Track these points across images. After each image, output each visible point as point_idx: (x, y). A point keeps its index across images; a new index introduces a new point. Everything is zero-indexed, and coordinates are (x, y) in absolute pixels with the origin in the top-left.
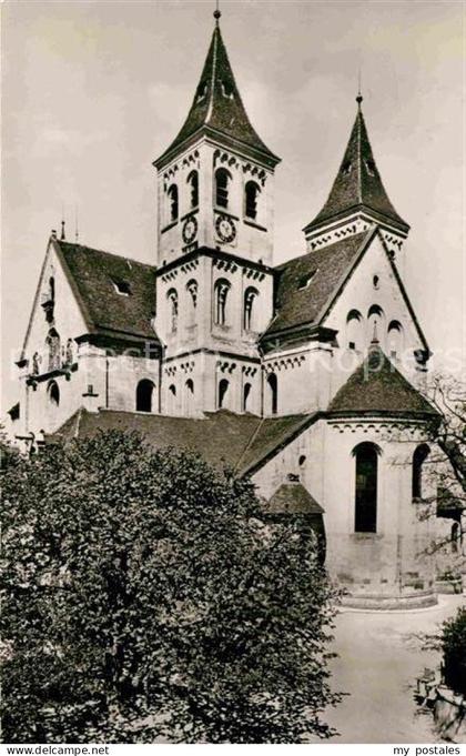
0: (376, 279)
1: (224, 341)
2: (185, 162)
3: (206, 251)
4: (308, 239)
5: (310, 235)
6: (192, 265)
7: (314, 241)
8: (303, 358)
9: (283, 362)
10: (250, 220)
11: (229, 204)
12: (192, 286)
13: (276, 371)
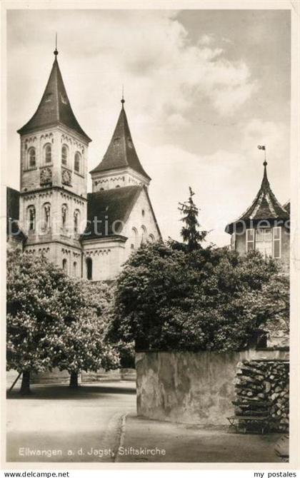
0: (143, 212)
1: (66, 237)
2: (42, 136)
3: (58, 189)
4: (93, 179)
5: (95, 176)
6: (47, 194)
7: (97, 180)
8: (109, 250)
9: (96, 251)
10: (76, 172)
11: (67, 163)
12: (47, 206)
13: (92, 256)
